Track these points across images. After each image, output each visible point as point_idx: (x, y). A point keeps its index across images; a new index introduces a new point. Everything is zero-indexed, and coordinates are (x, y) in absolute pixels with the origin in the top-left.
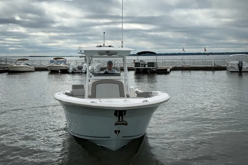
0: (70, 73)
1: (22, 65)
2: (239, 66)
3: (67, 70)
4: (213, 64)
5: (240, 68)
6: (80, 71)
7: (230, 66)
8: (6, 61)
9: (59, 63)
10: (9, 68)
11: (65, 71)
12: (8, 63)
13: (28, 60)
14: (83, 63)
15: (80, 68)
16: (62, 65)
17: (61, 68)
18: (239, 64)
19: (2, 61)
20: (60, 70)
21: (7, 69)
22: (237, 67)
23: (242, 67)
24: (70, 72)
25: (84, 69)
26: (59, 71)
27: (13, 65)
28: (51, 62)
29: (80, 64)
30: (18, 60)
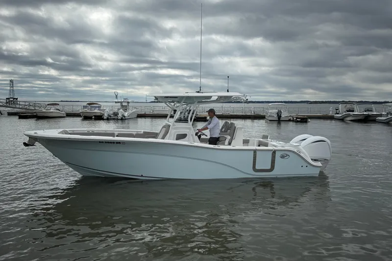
0: (105, 119)
1: (52, 111)
2: (278, 115)
3: (102, 116)
4: (253, 112)
5: (279, 117)
6: (116, 117)
7: (269, 114)
8: (35, 106)
9: (93, 109)
10: (38, 113)
11: (99, 118)
12: (37, 108)
13: (58, 104)
14: (119, 109)
15: (116, 114)
16: (96, 111)
17: (95, 114)
18: (278, 113)
19: (31, 106)
20: (95, 116)
21: (35, 114)
22: (276, 116)
23: (281, 116)
24: (105, 118)
25: (120, 116)
26: (93, 117)
28: (85, 107)
29: (116, 110)
30: (48, 105)
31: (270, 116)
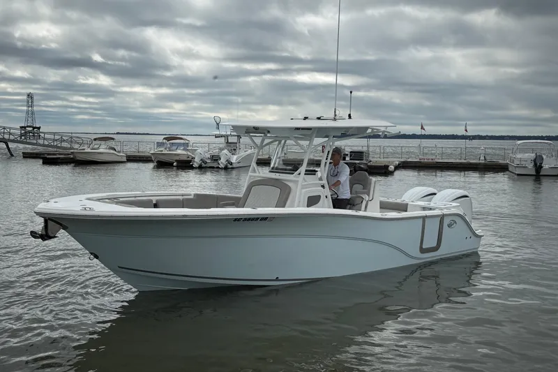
0: (196, 168)
1: (101, 150)
2: (535, 164)
3: (190, 161)
4: (482, 158)
5: (538, 168)
6: (215, 165)
7: (517, 162)
8: (71, 142)
9: (174, 148)
10: (77, 155)
11: (185, 165)
12: (76, 146)
13: (113, 139)
14: (221, 149)
15: (215, 158)
16: (179, 152)
17: (178, 158)
18: (535, 161)
19: (64, 140)
20: (178, 161)
21: (72, 156)
22: (531, 166)
23: (541, 167)
24: (196, 165)
25: (223, 162)
26: (175, 164)
27: (84, 149)
28: (160, 144)
29: (216, 152)
30: (95, 139)
31: (518, 167)
